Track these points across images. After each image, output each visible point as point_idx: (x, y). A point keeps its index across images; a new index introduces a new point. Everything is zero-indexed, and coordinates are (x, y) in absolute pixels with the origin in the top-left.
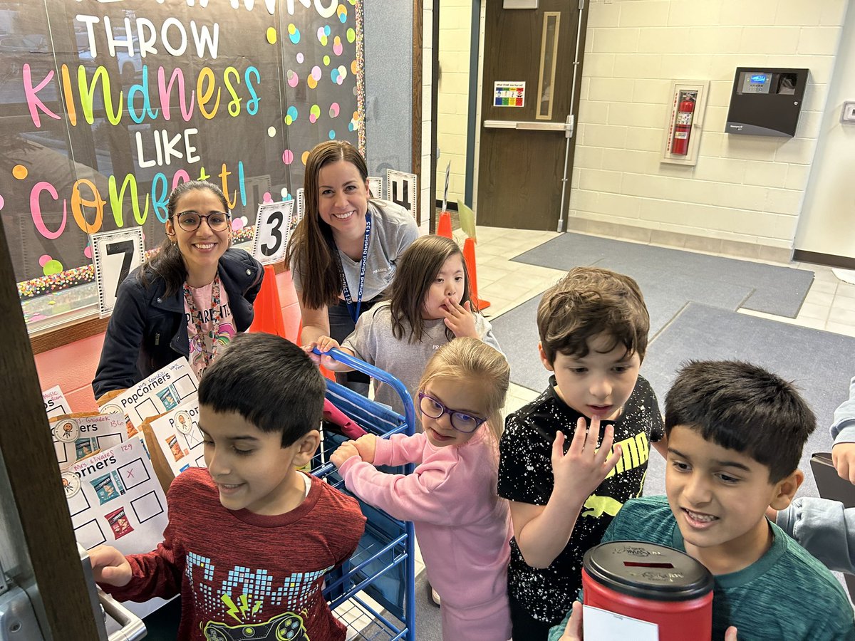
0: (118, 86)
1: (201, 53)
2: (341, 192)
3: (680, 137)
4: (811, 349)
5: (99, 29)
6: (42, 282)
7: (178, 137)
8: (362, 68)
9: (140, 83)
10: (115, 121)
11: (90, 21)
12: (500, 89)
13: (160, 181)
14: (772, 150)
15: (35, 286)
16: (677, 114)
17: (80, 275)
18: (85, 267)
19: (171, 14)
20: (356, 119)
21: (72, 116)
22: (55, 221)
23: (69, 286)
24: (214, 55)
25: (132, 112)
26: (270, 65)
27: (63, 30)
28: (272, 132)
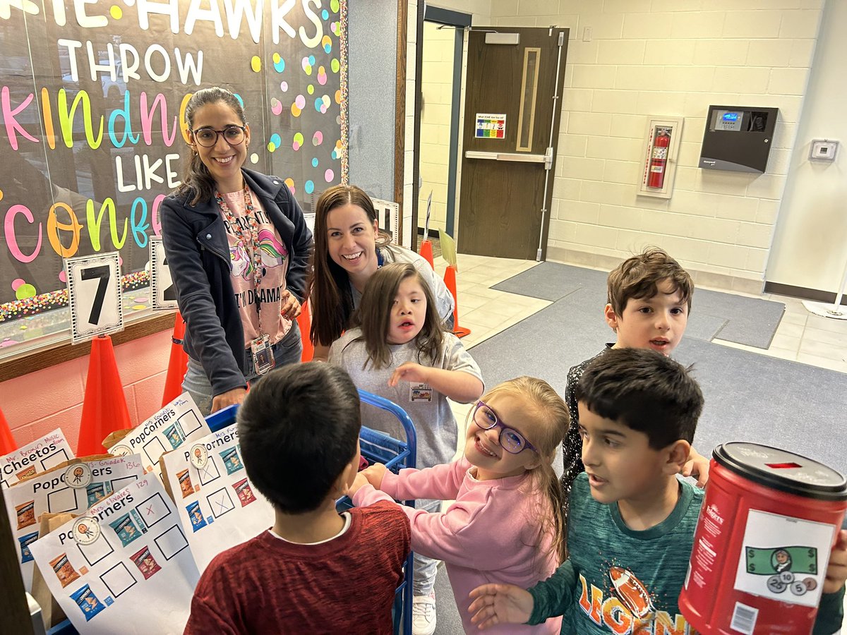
0: (100, 110)
1: (184, 79)
2: (348, 233)
3: (655, 171)
4: (783, 380)
5: (81, 54)
6: (15, 306)
7: (159, 162)
8: (346, 98)
9: (122, 107)
10: (95, 145)
11: (72, 45)
12: (481, 121)
13: (140, 205)
14: (744, 186)
15: (7, 310)
16: (653, 150)
17: (53, 299)
18: (60, 292)
19: (156, 40)
20: (339, 148)
21: (51, 138)
22: (29, 244)
23: (42, 311)
24: (198, 82)
25: (112, 135)
26: (254, 93)
27: (44, 54)
28: (255, 158)
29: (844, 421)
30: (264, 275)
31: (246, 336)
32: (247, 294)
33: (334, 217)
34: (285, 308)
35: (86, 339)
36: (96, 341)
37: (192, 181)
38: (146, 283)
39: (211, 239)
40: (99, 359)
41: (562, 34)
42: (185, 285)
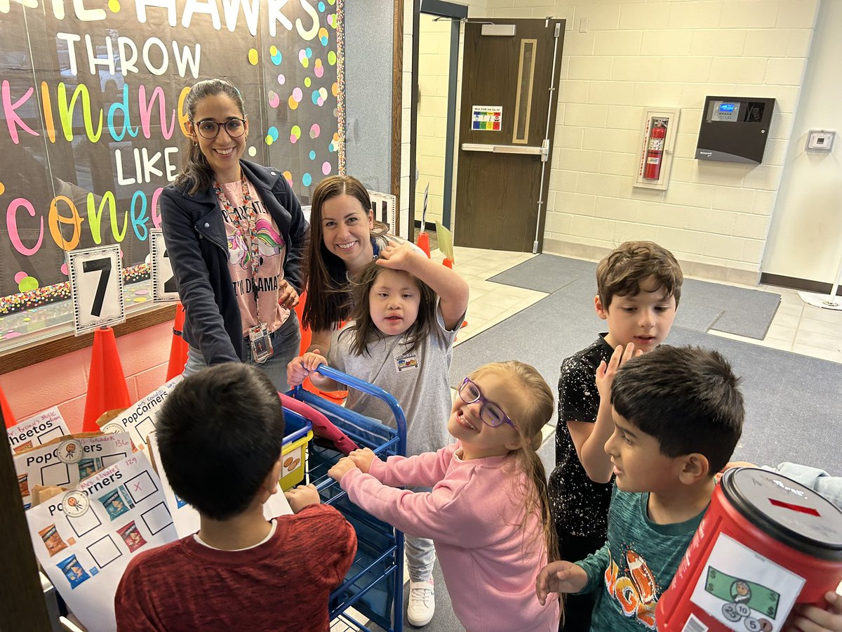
0: (99, 104)
1: (182, 73)
2: (343, 223)
3: (651, 163)
4: (778, 370)
5: (80, 48)
6: (18, 298)
7: (159, 155)
8: (342, 91)
9: (121, 101)
10: (94, 139)
11: (71, 39)
12: (477, 113)
13: (139, 198)
14: (740, 177)
15: (10, 303)
16: (649, 140)
17: (56, 292)
18: (62, 284)
19: (154, 33)
20: (336, 141)
21: (51, 133)
22: (31, 237)
23: (44, 303)
24: (196, 75)
25: (112, 129)
26: (251, 86)
27: (43, 47)
28: (253, 151)
29: (839, 410)
30: (261, 263)
31: (244, 324)
32: (244, 282)
33: (328, 207)
34: (282, 297)
35: (88, 331)
36: (98, 332)
37: (191, 171)
38: (146, 276)
39: (209, 228)
40: (101, 350)
41: (558, 25)
42: (184, 273)
